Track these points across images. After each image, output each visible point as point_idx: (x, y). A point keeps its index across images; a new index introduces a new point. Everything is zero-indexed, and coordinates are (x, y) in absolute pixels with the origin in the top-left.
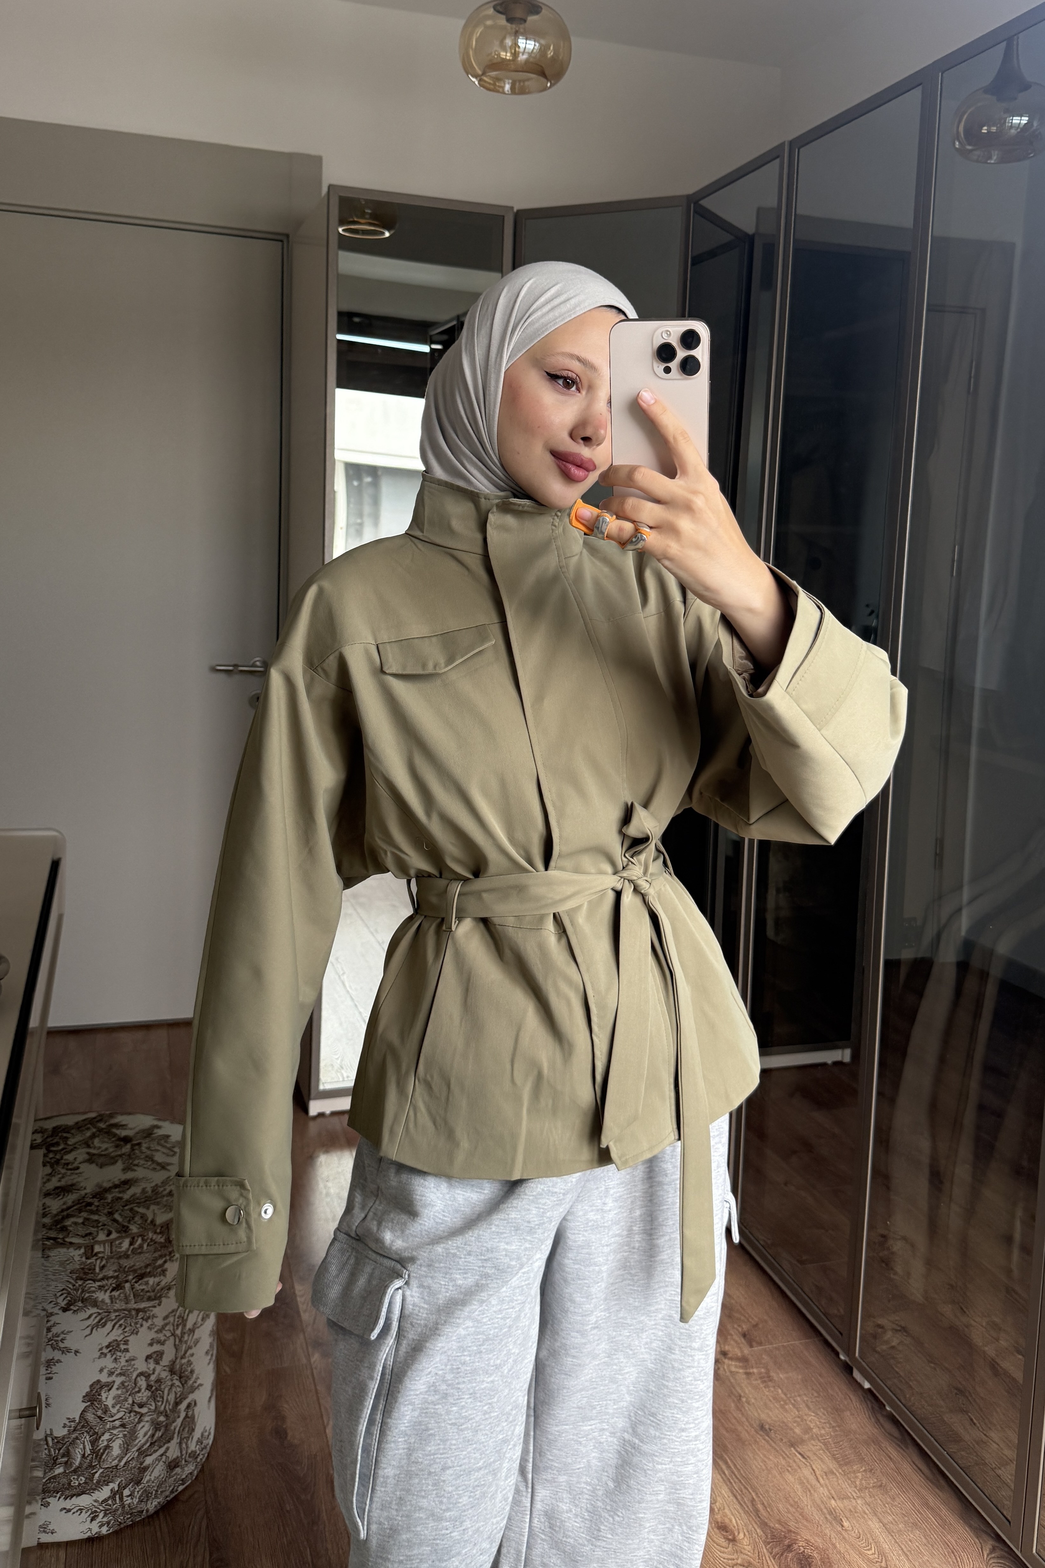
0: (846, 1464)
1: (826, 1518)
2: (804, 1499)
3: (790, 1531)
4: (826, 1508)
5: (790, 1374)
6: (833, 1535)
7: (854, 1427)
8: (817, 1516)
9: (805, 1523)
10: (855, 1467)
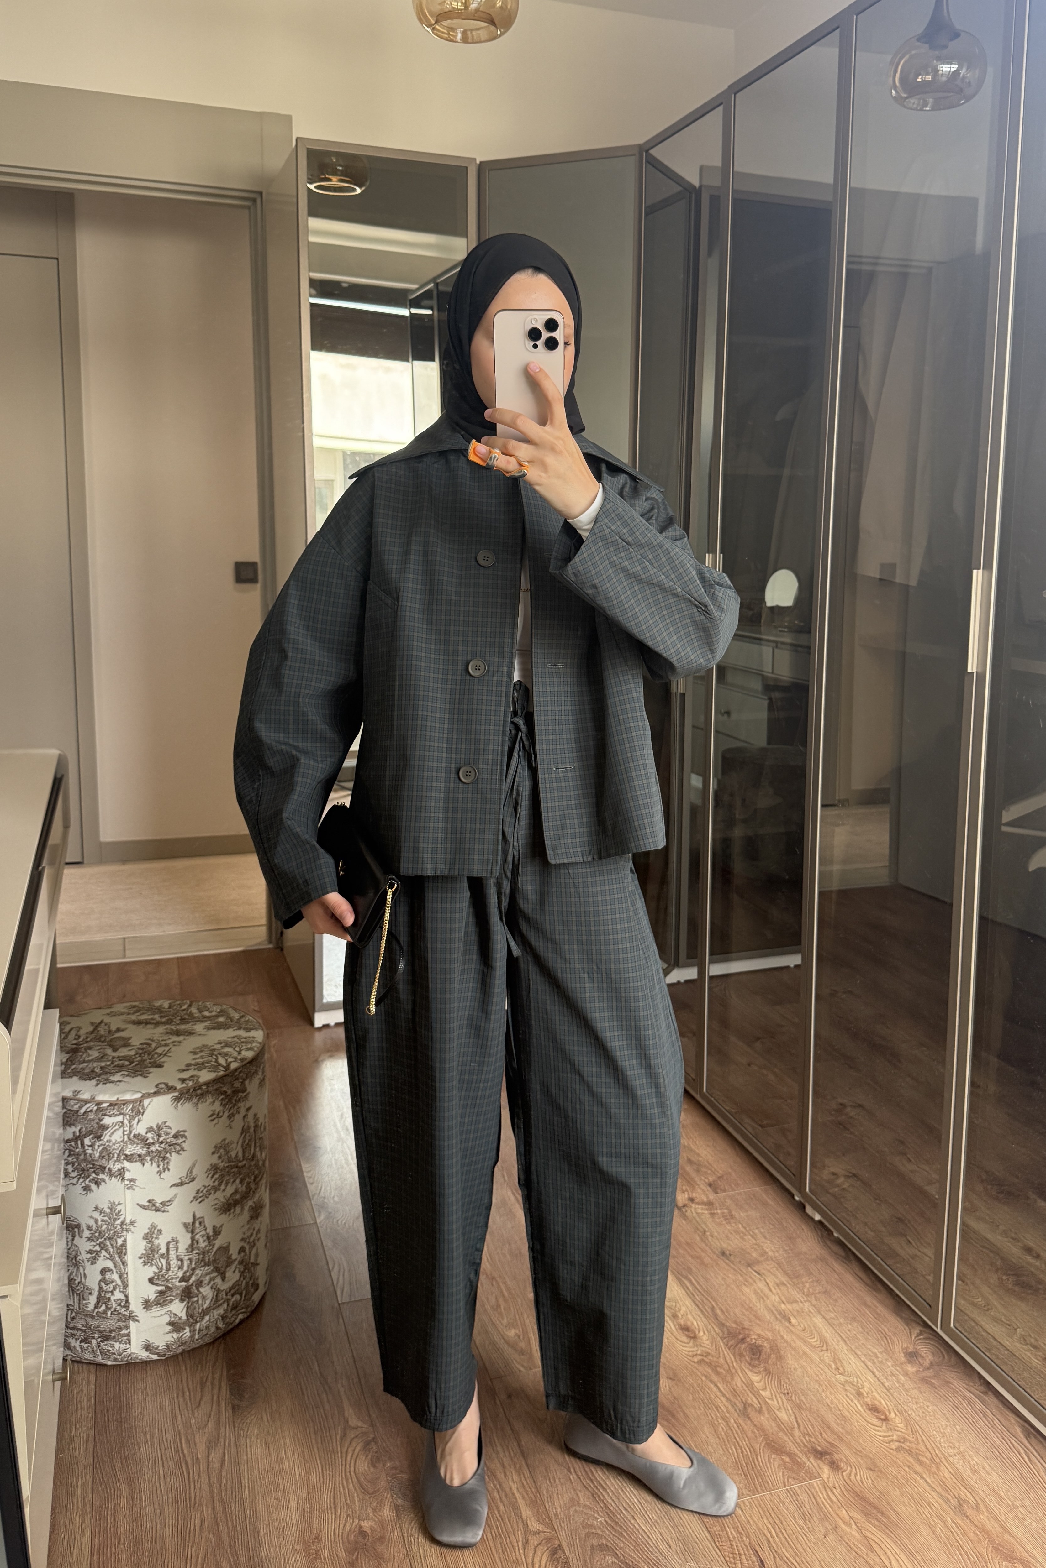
0: (796, 1277)
1: (776, 1318)
2: (758, 1305)
3: (743, 1328)
4: (777, 1310)
5: (749, 1213)
6: (781, 1329)
7: (804, 1249)
8: (768, 1317)
9: (758, 1322)
10: (804, 1280)
